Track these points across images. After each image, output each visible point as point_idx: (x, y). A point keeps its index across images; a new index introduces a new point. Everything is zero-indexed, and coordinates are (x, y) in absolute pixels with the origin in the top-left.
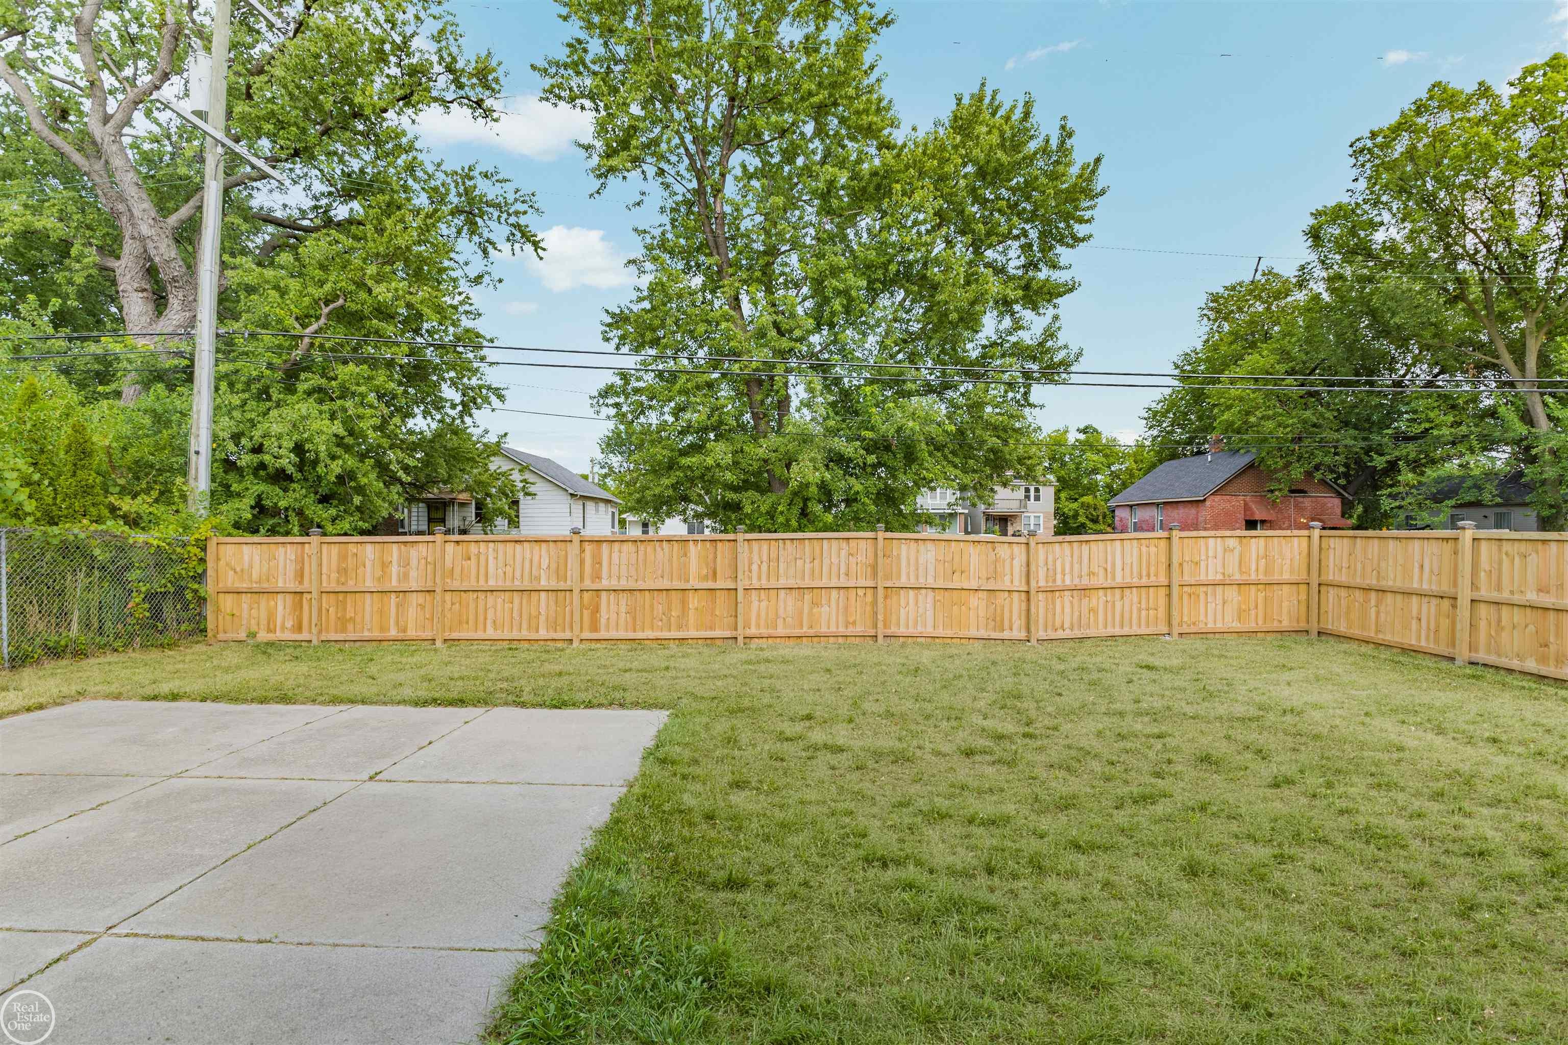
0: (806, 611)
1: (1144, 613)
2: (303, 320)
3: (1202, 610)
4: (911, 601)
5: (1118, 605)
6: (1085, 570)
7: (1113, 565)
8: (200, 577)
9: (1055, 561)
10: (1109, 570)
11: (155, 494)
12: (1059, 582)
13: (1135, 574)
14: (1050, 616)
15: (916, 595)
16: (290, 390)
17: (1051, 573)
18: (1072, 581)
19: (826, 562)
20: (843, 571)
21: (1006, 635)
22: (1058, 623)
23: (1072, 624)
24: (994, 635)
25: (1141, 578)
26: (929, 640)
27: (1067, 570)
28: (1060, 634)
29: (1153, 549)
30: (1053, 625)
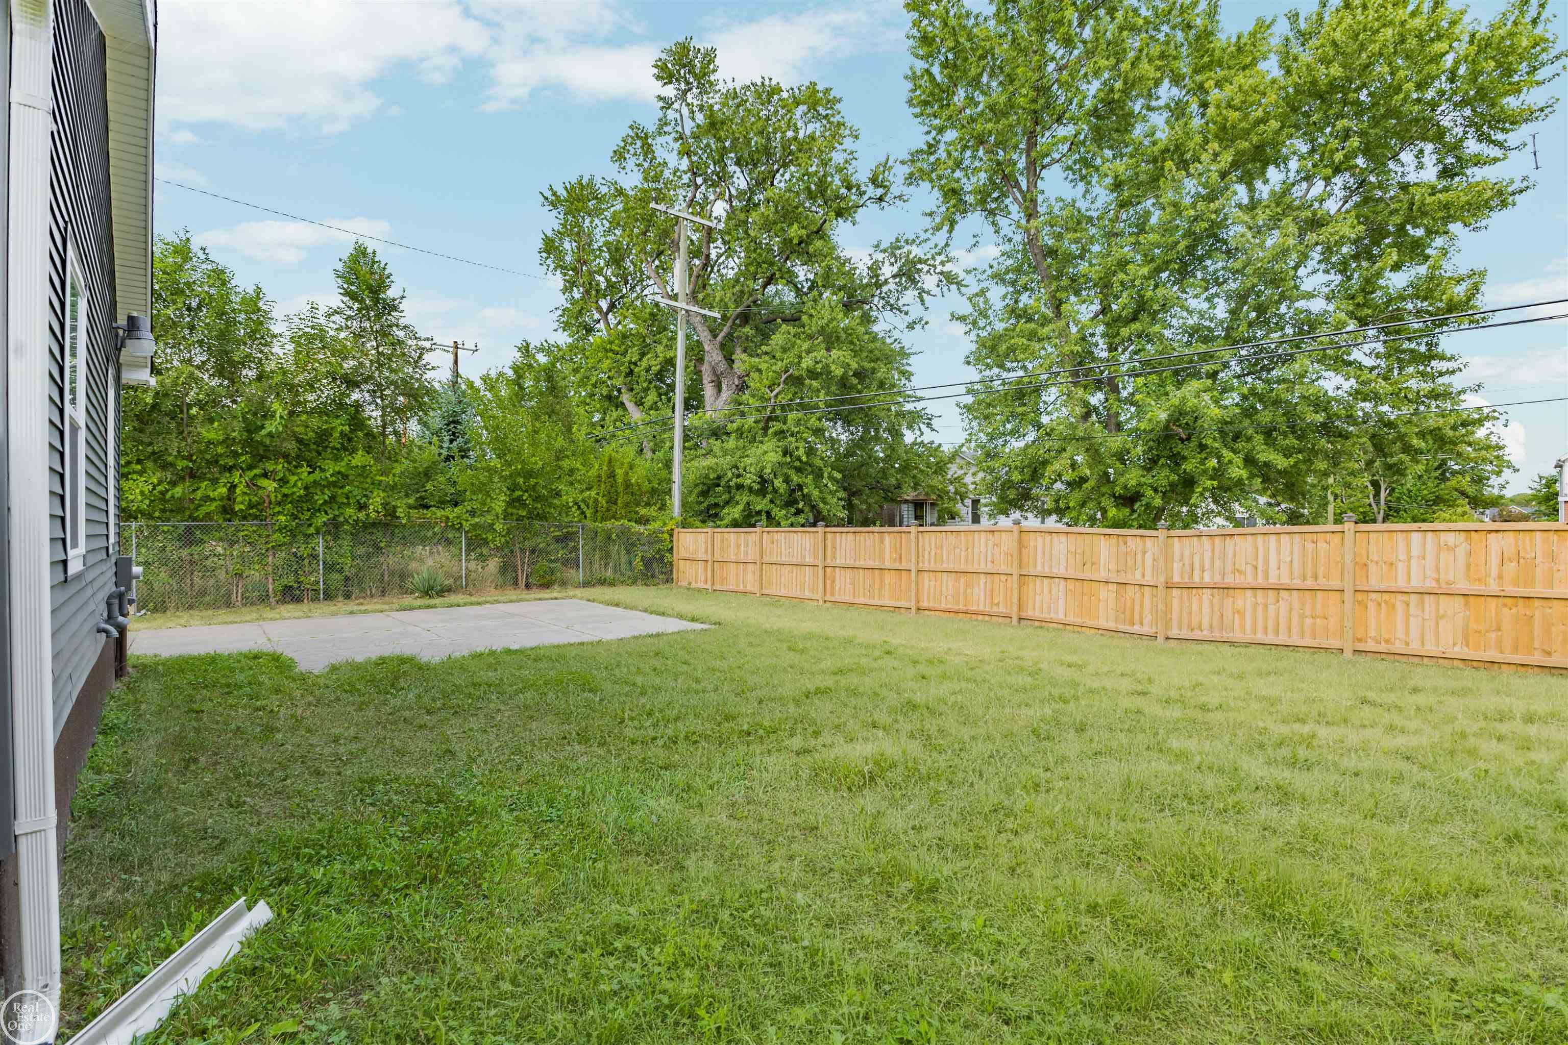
0: (962, 591)
1: (1308, 621)
2: (771, 388)
3: (1400, 626)
4: (1046, 591)
5: (1271, 608)
6: (1229, 568)
7: (1266, 561)
8: (671, 550)
9: (1192, 556)
10: (1260, 568)
11: (658, 506)
12: (1196, 579)
13: (1296, 574)
14: (1185, 615)
15: (1050, 585)
16: (765, 434)
17: (1187, 568)
18: (1212, 577)
19: (976, 550)
20: (989, 559)
21: (1136, 629)
22: (1195, 622)
23: (1211, 626)
24: (1121, 627)
25: (1305, 579)
26: (1061, 626)
27: (1207, 566)
28: (1197, 635)
29: (1322, 545)
30: (1189, 625)
